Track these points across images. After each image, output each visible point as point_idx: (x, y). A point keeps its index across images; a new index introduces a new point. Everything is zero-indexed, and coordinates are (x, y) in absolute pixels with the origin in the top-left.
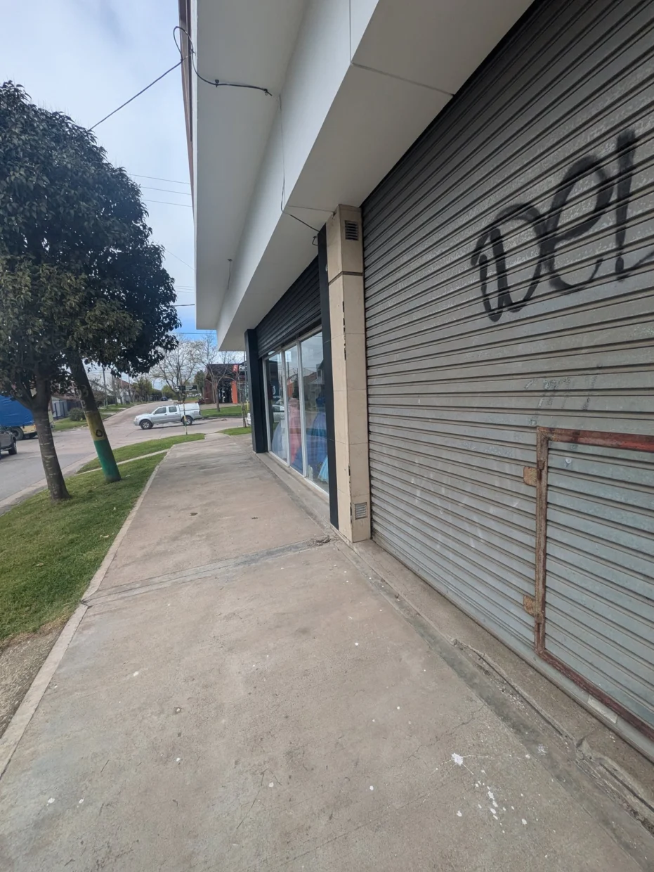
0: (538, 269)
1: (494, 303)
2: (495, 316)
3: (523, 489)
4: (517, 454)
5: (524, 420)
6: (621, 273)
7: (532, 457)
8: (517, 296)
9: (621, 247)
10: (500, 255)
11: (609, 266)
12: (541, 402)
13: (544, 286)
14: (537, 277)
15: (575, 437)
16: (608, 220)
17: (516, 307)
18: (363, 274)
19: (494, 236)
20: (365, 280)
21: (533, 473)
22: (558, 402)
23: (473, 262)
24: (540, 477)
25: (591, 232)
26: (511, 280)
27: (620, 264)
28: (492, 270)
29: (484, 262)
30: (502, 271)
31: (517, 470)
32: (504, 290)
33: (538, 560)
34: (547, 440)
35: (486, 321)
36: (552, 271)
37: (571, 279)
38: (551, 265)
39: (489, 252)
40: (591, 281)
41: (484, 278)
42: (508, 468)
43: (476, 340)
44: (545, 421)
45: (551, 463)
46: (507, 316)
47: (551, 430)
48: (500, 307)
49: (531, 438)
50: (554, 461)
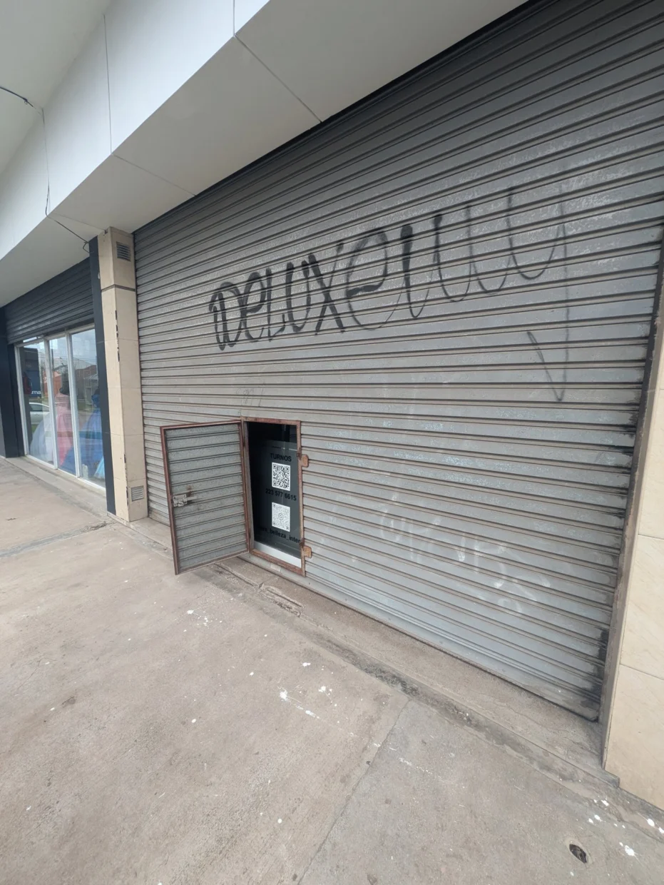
0: (240, 325)
1: (221, 339)
2: (222, 348)
5: (237, 412)
6: (270, 337)
8: (232, 337)
9: (269, 324)
10: (224, 309)
11: (265, 333)
12: (242, 402)
13: (243, 335)
14: (240, 329)
17: (232, 344)
18: (136, 290)
19: (220, 297)
20: (137, 295)
22: (249, 402)
23: (210, 309)
25: (259, 312)
26: (230, 327)
27: (269, 332)
28: (219, 318)
29: (216, 311)
30: (225, 320)
32: (226, 331)
36: (246, 328)
37: (255, 334)
38: (245, 324)
39: (217, 305)
40: (260, 338)
41: (216, 321)
43: (213, 360)
44: (245, 413)
46: (228, 348)
47: (247, 418)
48: (224, 342)
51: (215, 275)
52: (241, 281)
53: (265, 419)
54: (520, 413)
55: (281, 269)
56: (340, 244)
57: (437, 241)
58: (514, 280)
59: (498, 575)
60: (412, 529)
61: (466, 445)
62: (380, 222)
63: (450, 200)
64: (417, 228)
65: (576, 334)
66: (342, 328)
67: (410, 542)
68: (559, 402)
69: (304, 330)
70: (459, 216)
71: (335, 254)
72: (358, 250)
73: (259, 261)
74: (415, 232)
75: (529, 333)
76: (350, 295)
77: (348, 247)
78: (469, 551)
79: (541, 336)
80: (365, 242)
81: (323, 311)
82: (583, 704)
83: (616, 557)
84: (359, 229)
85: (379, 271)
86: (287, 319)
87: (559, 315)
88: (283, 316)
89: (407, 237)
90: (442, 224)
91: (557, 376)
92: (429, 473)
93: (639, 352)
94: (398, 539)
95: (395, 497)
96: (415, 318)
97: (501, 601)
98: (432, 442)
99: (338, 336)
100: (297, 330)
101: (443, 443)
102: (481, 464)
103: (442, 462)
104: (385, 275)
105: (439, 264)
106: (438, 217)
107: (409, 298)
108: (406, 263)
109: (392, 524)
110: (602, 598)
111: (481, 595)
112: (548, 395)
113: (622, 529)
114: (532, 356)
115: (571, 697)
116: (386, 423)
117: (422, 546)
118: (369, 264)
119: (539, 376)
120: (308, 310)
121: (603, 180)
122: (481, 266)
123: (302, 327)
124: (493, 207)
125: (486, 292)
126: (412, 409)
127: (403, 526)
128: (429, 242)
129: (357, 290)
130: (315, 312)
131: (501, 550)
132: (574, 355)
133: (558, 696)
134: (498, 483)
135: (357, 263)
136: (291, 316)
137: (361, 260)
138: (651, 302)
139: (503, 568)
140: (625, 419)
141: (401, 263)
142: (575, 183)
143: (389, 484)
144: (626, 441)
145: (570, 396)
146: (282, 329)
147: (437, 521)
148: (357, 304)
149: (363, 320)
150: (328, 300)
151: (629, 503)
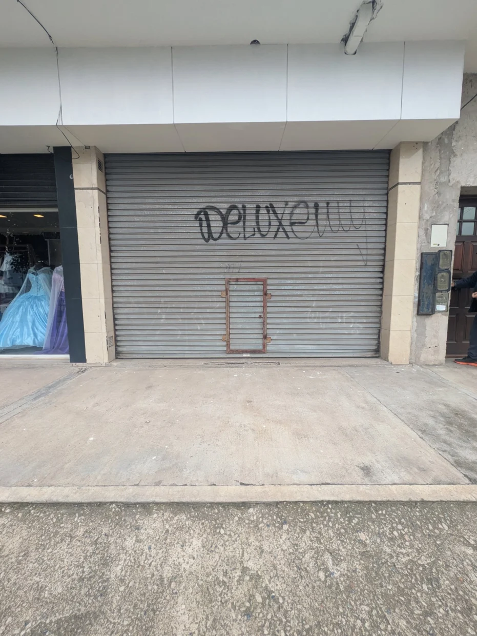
0: (223, 230)
1: (206, 236)
2: (207, 241)
3: (221, 299)
4: (219, 288)
5: (221, 276)
6: (245, 238)
7: (224, 288)
8: (216, 236)
9: (244, 232)
10: (207, 219)
11: (242, 235)
12: (226, 271)
13: (224, 235)
14: (222, 232)
15: (237, 280)
16: (241, 224)
17: (215, 239)
18: (106, 193)
19: (204, 211)
20: (108, 198)
21: (225, 293)
22: (231, 270)
23: (196, 218)
24: (227, 294)
25: (237, 225)
26: (213, 230)
28: (204, 224)
29: (201, 220)
30: (209, 225)
31: (219, 294)
32: (209, 231)
33: (227, 321)
34: (228, 282)
35: (203, 241)
36: (227, 232)
37: (233, 235)
38: (227, 230)
39: (203, 217)
40: (238, 238)
41: (201, 225)
42: (215, 294)
43: (198, 247)
44: (228, 276)
46: (211, 241)
47: (230, 279)
48: (209, 238)
49: (223, 282)
50: (231, 288)
51: (201, 200)
52: (223, 207)
53: (244, 279)
54: (356, 269)
56: (287, 203)
57: (328, 211)
58: (352, 228)
59: (350, 323)
60: (321, 315)
61: (340, 281)
62: (306, 199)
63: (332, 198)
65: (369, 246)
66: (288, 237)
67: (321, 321)
68: (366, 266)
69: (267, 236)
70: (336, 205)
71: (284, 206)
72: (295, 207)
73: (237, 200)
74: (320, 206)
75: (357, 245)
76: (292, 224)
77: (291, 205)
78: (342, 317)
79: (361, 246)
80: (299, 204)
81: (278, 229)
82: (375, 354)
83: (381, 308)
84: (296, 199)
85: (306, 217)
86: (256, 230)
87: (364, 240)
89: (316, 206)
90: (329, 206)
91: (365, 258)
92: (328, 293)
93: (382, 252)
95: (314, 304)
96: (321, 237)
97: (352, 331)
98: (329, 281)
99: (286, 241)
100: (263, 236)
101: (333, 281)
102: (345, 287)
103: (332, 288)
104: (308, 219)
105: (329, 219)
106: (328, 204)
107: (318, 229)
108: (317, 216)
110: (378, 320)
111: (346, 331)
112: (363, 264)
113: (382, 300)
114: (358, 252)
115: (372, 353)
116: (310, 276)
117: (326, 320)
118: (300, 214)
119: (360, 258)
120: (269, 228)
122: (343, 222)
124: (346, 204)
125: (344, 231)
126: (321, 270)
127: (317, 315)
128: (325, 210)
129: (296, 223)
130: (274, 229)
131: (352, 314)
132: (369, 252)
133: (369, 354)
134: (350, 292)
135: (295, 212)
136: (259, 229)
137: (297, 211)
138: (384, 239)
139: (353, 320)
140: (380, 269)
141: (314, 216)
142: (367, 204)
143: (312, 299)
144: (381, 275)
145: (369, 263)
146: (254, 235)
147: (331, 309)
148: (295, 228)
149: (299, 235)
150: (281, 224)
151: (383, 292)
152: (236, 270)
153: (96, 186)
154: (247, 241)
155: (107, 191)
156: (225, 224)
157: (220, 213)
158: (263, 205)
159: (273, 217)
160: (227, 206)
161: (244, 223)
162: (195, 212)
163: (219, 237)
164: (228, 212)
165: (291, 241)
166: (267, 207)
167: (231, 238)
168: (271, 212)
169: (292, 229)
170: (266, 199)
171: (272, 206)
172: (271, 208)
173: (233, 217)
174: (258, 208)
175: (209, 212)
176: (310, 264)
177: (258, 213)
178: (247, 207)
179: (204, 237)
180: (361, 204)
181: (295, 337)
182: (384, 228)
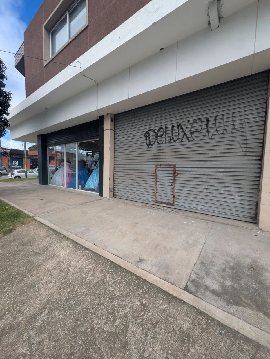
0: (155, 140)
1: (148, 144)
2: (148, 146)
3: (153, 175)
4: (152, 169)
5: (153, 163)
6: (166, 143)
7: (154, 169)
8: (152, 143)
9: (165, 140)
10: (149, 136)
12: (156, 160)
13: (156, 143)
14: (155, 141)
15: (161, 165)
16: (164, 136)
17: (152, 145)
18: (114, 130)
19: (148, 132)
20: (114, 132)
22: (158, 160)
23: (144, 136)
24: (156, 172)
25: (162, 137)
26: (151, 141)
27: (165, 142)
28: (148, 138)
29: (146, 136)
30: (149, 138)
31: (152, 172)
32: (150, 141)
33: (155, 186)
34: (157, 166)
35: (146, 146)
36: (157, 141)
37: (160, 142)
38: (157, 140)
39: (147, 135)
40: (162, 143)
41: (146, 139)
42: (150, 172)
43: (144, 150)
44: (156, 163)
45: (157, 169)
46: (150, 146)
47: (157, 164)
48: (149, 145)
49: (154, 166)
50: (158, 169)
51: (147, 127)
52: (156, 129)
53: (164, 164)
54: (236, 158)
55: (170, 126)
56: (189, 122)
57: (215, 122)
58: (234, 131)
59: (232, 195)
60: (209, 188)
61: (224, 166)
62: (200, 117)
63: (219, 114)
64: (210, 119)
65: (248, 142)
66: (189, 141)
67: (209, 191)
68: (245, 155)
69: (177, 141)
70: (221, 117)
71: (187, 123)
72: (194, 123)
73: (162, 124)
74: (210, 120)
75: (238, 142)
76: (191, 133)
77: (191, 122)
78: (225, 190)
79: (241, 142)
80: (196, 121)
81: (183, 136)
82: (253, 220)
83: (258, 187)
84: (194, 118)
85: (200, 128)
86: (171, 138)
87: (245, 138)
88: (170, 138)
89: (208, 120)
90: (217, 119)
91: (244, 150)
92: (214, 173)
93: (261, 145)
94: (205, 191)
95: (204, 180)
96: (210, 138)
97: (233, 201)
98: (215, 166)
99: (188, 143)
100: (175, 141)
101: (217, 166)
102: (227, 170)
103: (218, 171)
104: (202, 128)
105: (216, 127)
106: (216, 117)
107: (208, 134)
108: (207, 126)
109: (203, 187)
110: (256, 196)
111: (228, 200)
112: (243, 154)
113: (259, 180)
114: (239, 146)
115: (250, 219)
116: (202, 163)
117: (212, 191)
118: (197, 126)
119: (241, 150)
120: (178, 137)
121: (252, 113)
122: (226, 128)
123: (176, 141)
124: (229, 116)
125: (228, 133)
126: (209, 159)
127: (206, 187)
128: (214, 122)
129: (194, 132)
130: (181, 137)
131: (233, 189)
132: (248, 146)
133: (247, 220)
134: (232, 174)
135: (194, 126)
136: (173, 138)
137: (195, 125)
138: (263, 136)
139: (233, 193)
140: (259, 158)
141: (206, 126)
142: (247, 113)
143: (203, 177)
144: (259, 162)
145: (247, 154)
146: (170, 141)
147: (216, 184)
148: (193, 135)
149: (195, 139)
150: (185, 134)
151: (261, 175)
152: (160, 160)
153: (110, 128)
154: (167, 145)
155: (115, 129)
156: (157, 137)
157: (154, 132)
158: (175, 125)
159: (180, 130)
160: (157, 128)
161: (165, 136)
162: (144, 133)
163: (154, 144)
164: (158, 131)
165: (190, 143)
166: (177, 125)
167: (159, 143)
168: (180, 128)
169: (192, 136)
170: (177, 121)
171: (180, 125)
172: (180, 126)
173: (160, 133)
174: (173, 126)
175: (150, 132)
176: (202, 156)
177: (172, 129)
178: (167, 127)
179: (147, 145)
180: (242, 114)
181: (191, 199)
182: (263, 127)
